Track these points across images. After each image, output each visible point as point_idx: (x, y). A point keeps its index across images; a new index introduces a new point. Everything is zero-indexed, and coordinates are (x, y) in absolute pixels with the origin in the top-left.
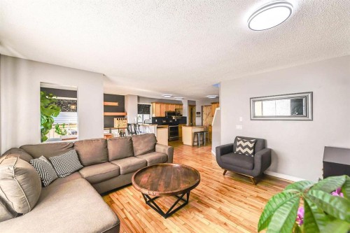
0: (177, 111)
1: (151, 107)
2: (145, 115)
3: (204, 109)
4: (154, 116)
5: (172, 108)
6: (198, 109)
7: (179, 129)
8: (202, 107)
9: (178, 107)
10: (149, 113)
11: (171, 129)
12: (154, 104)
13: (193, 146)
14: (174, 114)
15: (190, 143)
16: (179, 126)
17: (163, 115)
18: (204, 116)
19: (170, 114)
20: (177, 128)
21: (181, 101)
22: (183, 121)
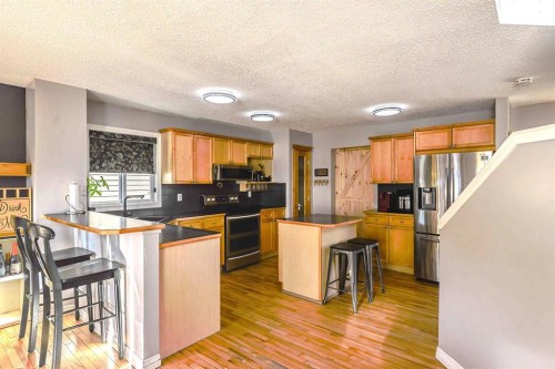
0: (255, 163)
1: (158, 148)
2: (130, 176)
3: (341, 158)
4: (169, 179)
5: (237, 156)
6: (318, 159)
7: (264, 227)
8: (334, 152)
9: (257, 151)
10: (148, 166)
11: (234, 227)
12: (170, 135)
13: (326, 301)
14: (244, 173)
15: (313, 291)
16: (263, 214)
17: (206, 177)
18: (341, 183)
19: (230, 174)
20: (255, 223)
21: (267, 132)
22: (275, 196)
